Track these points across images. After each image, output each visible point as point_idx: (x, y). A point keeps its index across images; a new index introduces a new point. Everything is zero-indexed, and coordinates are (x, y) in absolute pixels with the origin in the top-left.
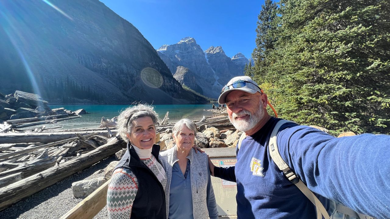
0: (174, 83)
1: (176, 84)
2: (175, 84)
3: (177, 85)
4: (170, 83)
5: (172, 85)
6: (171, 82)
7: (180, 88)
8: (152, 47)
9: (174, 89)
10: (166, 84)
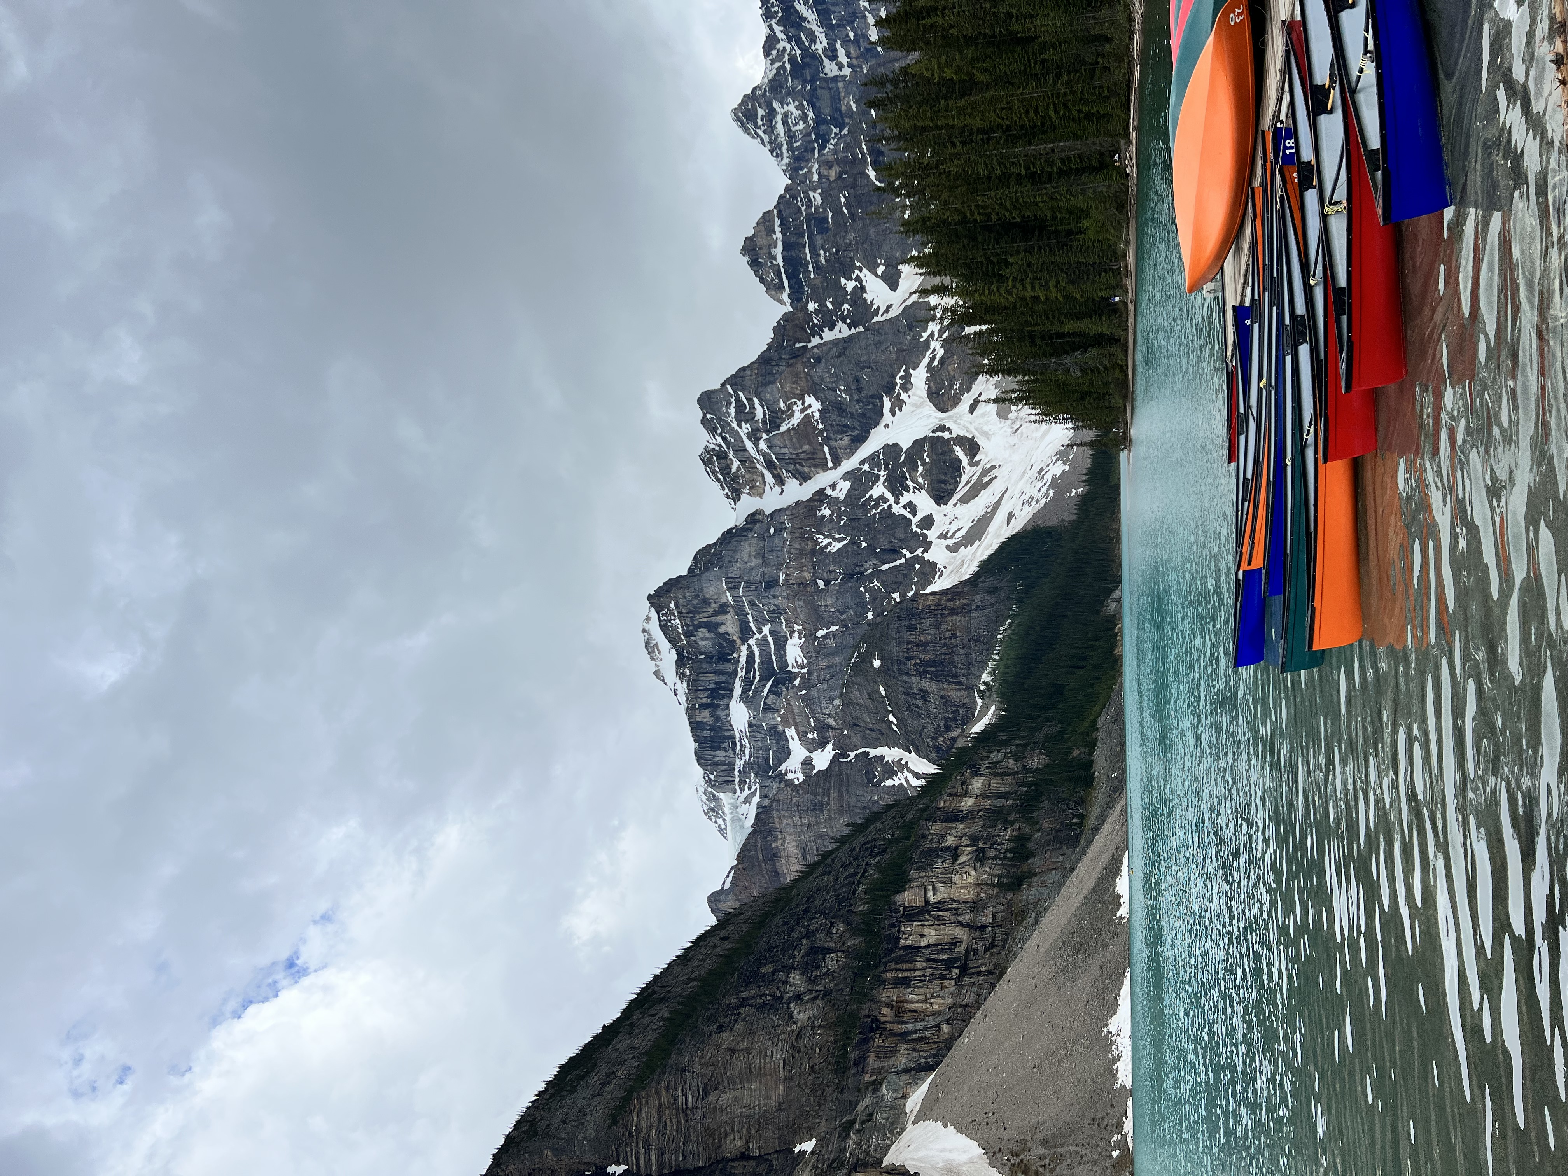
0: (953, 817)
1: (966, 793)
2: (968, 803)
3: (977, 784)
4: (955, 852)
5: (974, 839)
6: (950, 841)
7: (996, 756)
9: (1007, 824)
10: (967, 895)
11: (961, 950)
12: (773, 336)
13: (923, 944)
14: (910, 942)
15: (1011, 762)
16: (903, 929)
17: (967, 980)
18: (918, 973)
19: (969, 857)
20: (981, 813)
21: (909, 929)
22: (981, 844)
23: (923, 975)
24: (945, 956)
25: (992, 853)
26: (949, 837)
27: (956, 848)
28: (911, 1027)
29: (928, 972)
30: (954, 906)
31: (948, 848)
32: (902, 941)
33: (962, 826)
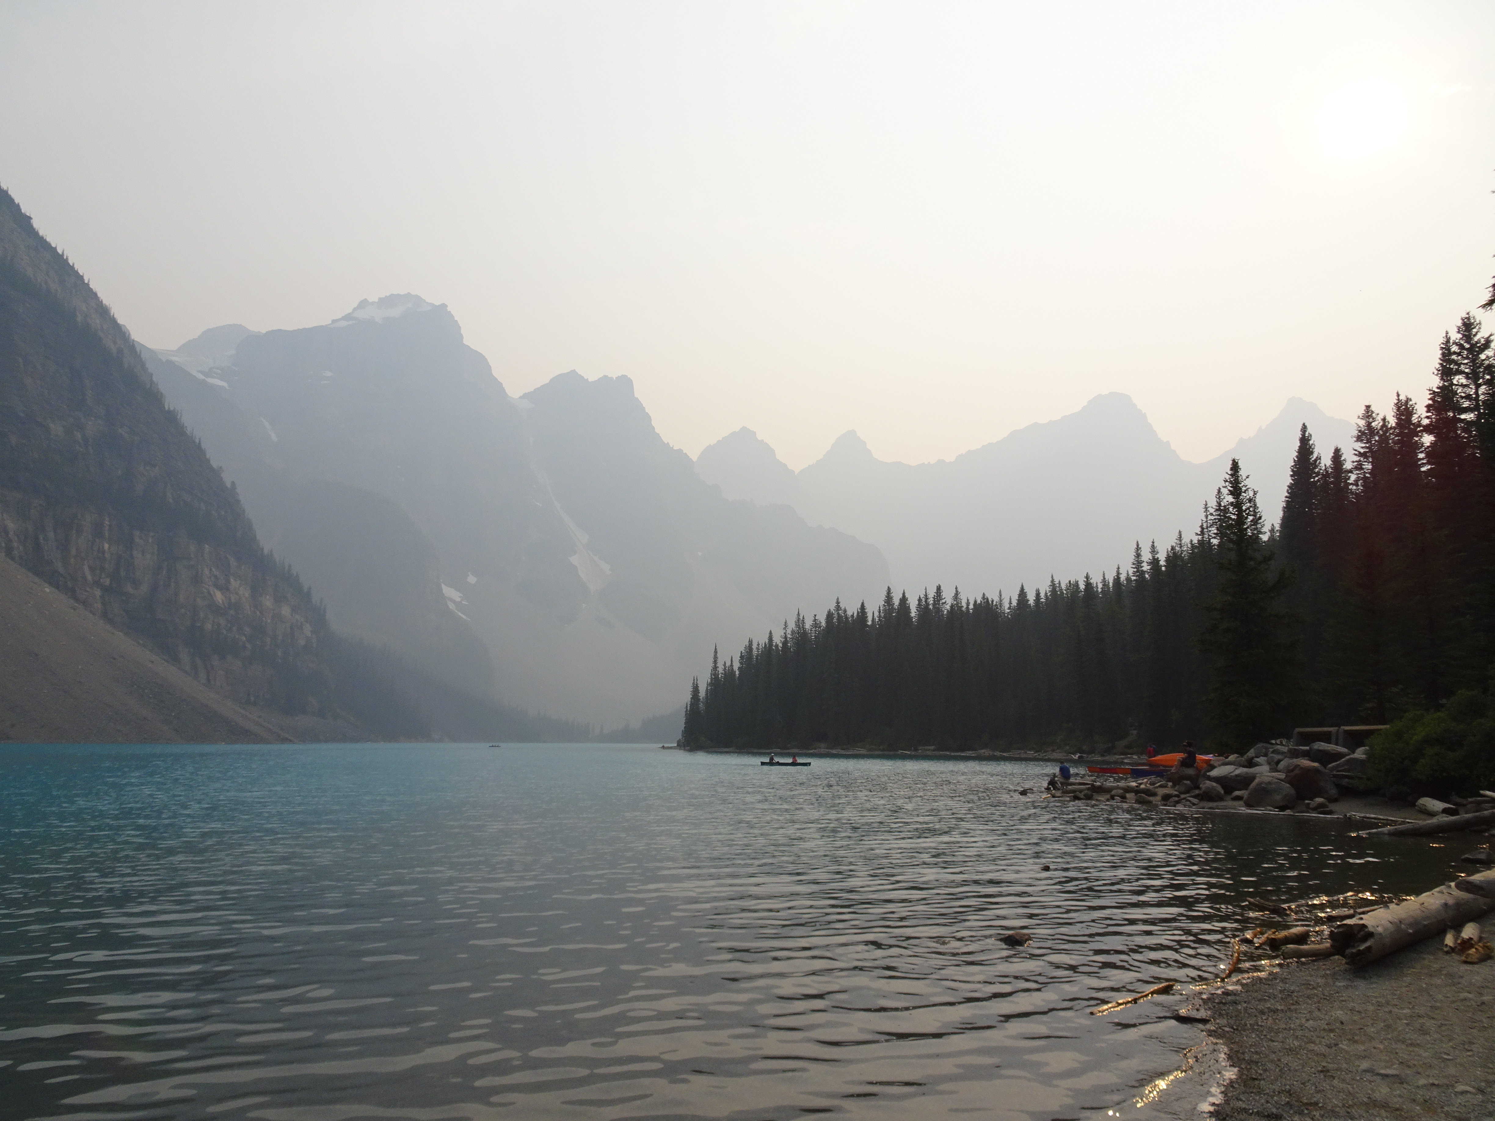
0: (256, 588)
1: (278, 599)
2: (268, 602)
3: (286, 611)
5: (235, 606)
6: (234, 583)
7: (308, 630)
8: (103, 311)
9: (250, 640)
11: (129, 588)
12: (675, 448)
13: (135, 553)
14: (137, 540)
15: (302, 642)
16: (152, 534)
17: (98, 593)
18: (106, 546)
19: (220, 601)
20: (258, 613)
21: (150, 541)
22: (232, 612)
23: (104, 552)
24: (123, 573)
25: (222, 622)
26: (239, 582)
27: (228, 589)
28: (51, 535)
29: (107, 555)
30: (173, 584)
31: (228, 581)
32: (137, 533)
33: (247, 595)
